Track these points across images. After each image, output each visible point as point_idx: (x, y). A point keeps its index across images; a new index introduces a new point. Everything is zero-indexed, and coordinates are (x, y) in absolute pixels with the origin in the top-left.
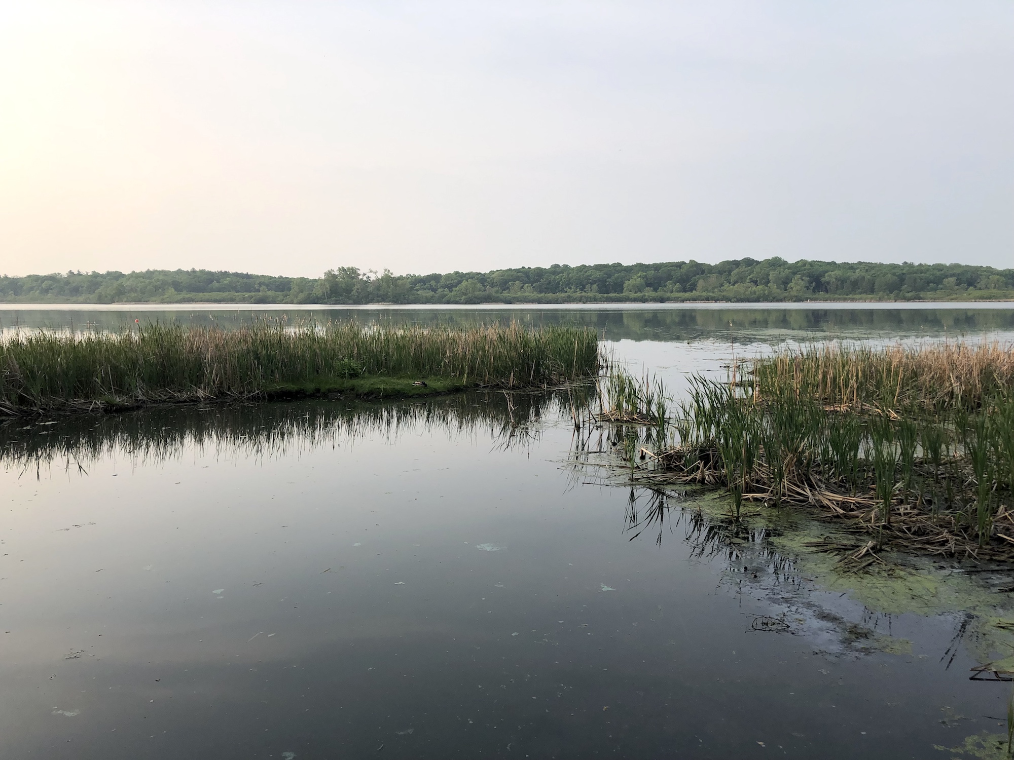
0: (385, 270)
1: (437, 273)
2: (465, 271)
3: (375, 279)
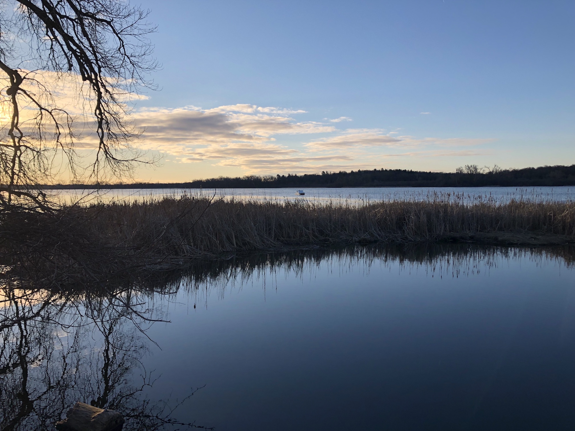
0: (495, 166)
1: (531, 166)
2: (552, 166)
3: (488, 172)
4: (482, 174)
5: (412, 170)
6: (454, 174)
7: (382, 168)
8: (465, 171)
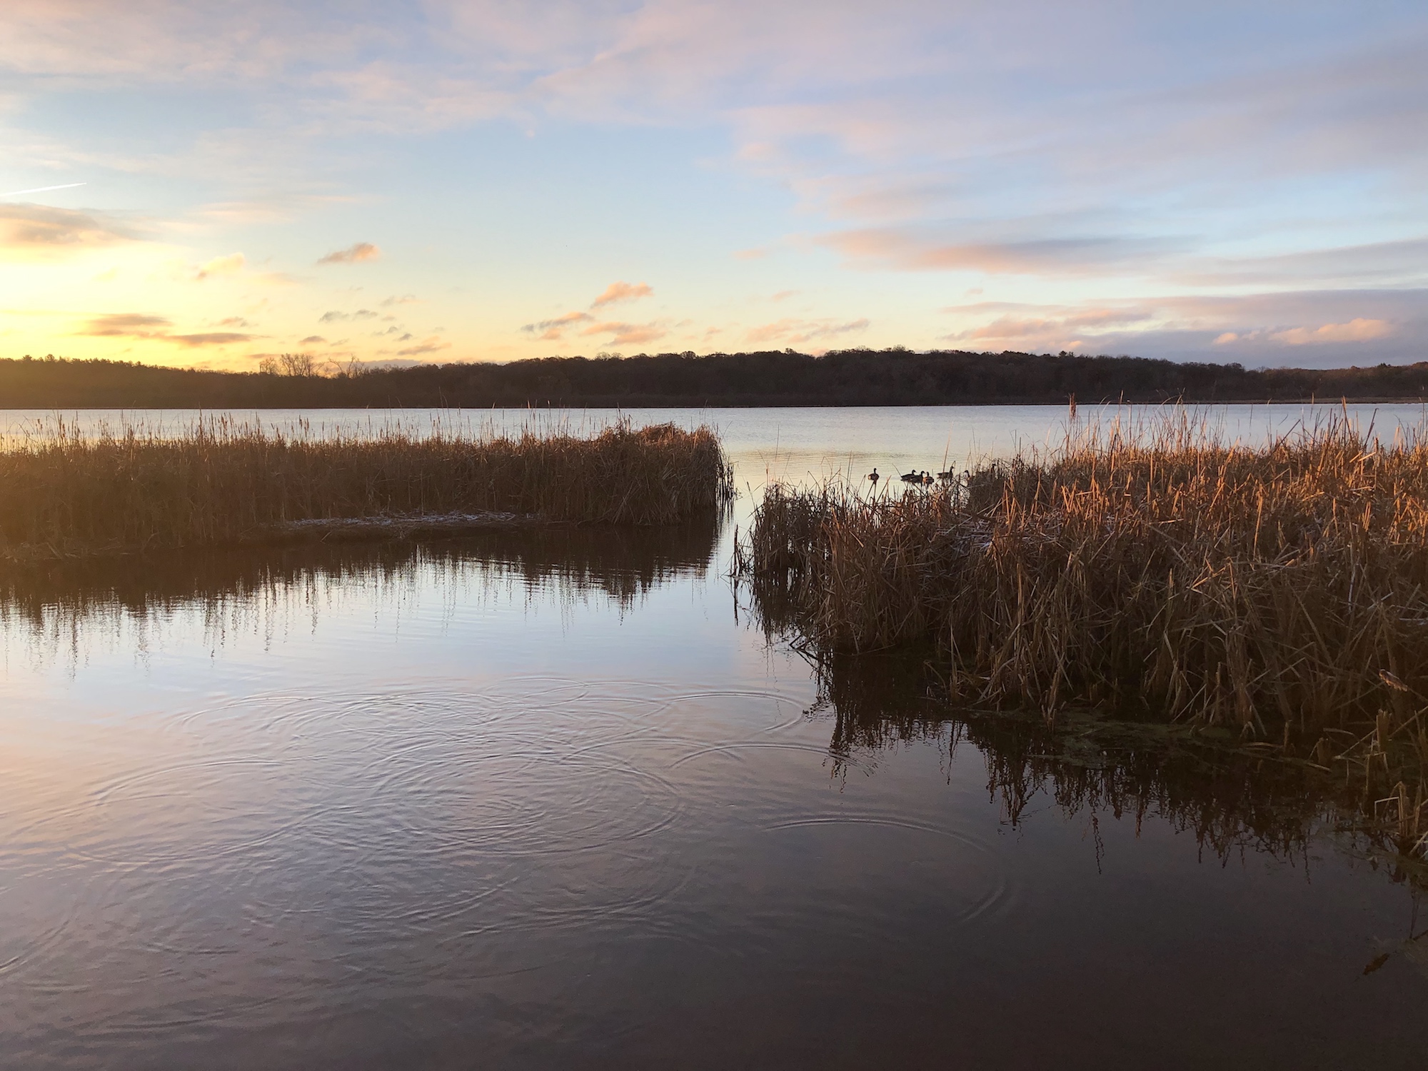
1: (431, 364)
2: (472, 361)
3: (337, 373)
4: (324, 379)
5: (142, 364)
6: (255, 374)
7: (51, 356)
8: (283, 370)
